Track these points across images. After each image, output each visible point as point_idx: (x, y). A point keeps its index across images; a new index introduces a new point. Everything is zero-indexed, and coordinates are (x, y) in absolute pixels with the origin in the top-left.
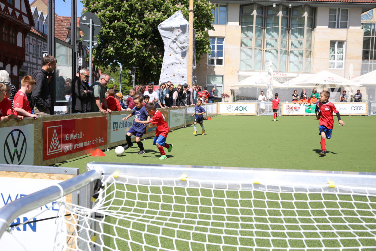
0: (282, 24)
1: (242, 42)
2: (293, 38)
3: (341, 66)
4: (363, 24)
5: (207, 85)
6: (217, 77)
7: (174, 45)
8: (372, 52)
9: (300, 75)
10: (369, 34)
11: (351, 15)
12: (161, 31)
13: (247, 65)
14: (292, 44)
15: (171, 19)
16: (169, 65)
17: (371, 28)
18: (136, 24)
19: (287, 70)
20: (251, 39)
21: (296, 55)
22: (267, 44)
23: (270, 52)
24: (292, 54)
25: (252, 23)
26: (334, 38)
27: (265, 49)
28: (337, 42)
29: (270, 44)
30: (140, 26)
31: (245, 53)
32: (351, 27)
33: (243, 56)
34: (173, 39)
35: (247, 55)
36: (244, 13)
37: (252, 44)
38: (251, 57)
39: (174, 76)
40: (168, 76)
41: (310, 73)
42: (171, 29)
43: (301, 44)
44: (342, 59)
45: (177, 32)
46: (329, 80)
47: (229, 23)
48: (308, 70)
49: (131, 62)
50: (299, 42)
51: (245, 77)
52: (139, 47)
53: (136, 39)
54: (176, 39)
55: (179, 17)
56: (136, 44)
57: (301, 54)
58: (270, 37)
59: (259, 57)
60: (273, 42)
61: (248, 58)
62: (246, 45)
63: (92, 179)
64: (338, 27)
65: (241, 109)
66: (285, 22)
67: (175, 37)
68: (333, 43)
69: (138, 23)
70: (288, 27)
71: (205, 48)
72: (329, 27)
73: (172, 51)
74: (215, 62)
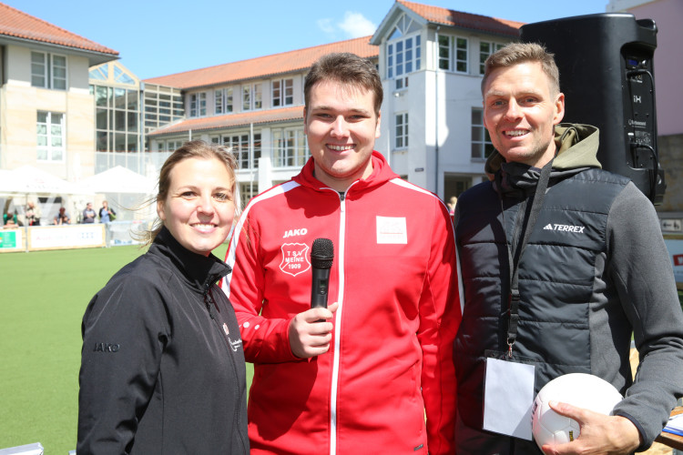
3: (58, 157)
4: (93, 85)
8: (111, 134)
10: (105, 104)
11: (72, 68)
17: (107, 94)
26: (43, 108)
28: (50, 114)
32: (73, 90)
44: (61, 144)
46: (36, 185)
64: (49, 87)
68: (41, 116)
72: (33, 85)
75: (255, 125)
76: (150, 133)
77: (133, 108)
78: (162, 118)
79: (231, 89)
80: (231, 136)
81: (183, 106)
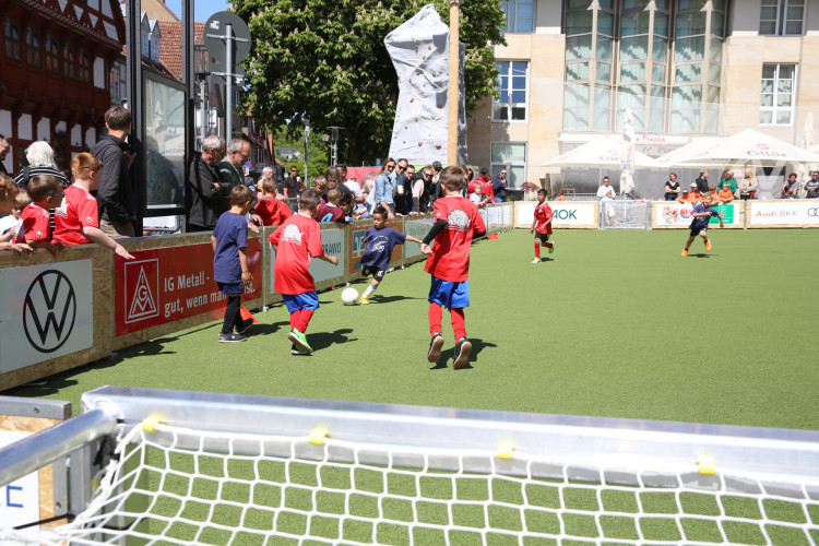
0: (655, 30)
1: (568, 71)
2: (678, 60)
3: (786, 120)
5: (492, 164)
6: (513, 147)
7: (420, 80)
9: (694, 139)
11: (811, 6)
12: (391, 50)
13: (578, 119)
14: (678, 72)
15: (412, 24)
16: (409, 122)
18: (338, 35)
19: (666, 129)
20: (586, 64)
21: (686, 97)
22: (623, 73)
23: (629, 91)
24: (677, 94)
25: (590, 29)
26: (772, 58)
27: (618, 84)
28: (778, 67)
29: (629, 74)
30: (347, 40)
31: (574, 93)
32: (810, 33)
33: (571, 101)
34: (417, 65)
35: (579, 98)
36: (571, 6)
37: (590, 74)
38: (587, 102)
39: (420, 145)
40: (406, 146)
41: (716, 134)
42: (413, 46)
43: (698, 71)
44: (789, 104)
45: (425, 51)
46: (758, 150)
47: (539, 30)
48: (712, 130)
49: (327, 117)
50: (693, 67)
51: (575, 145)
52: (345, 85)
53: (338, 67)
54: (423, 66)
55: (430, 18)
56: (339, 77)
57: (698, 94)
58: (629, 58)
59: (604, 102)
60: (635, 69)
61: (581, 103)
62: (575, 77)
63: (92, 434)
64: (780, 34)
65: (563, 214)
66: (662, 25)
67: (421, 61)
68: (768, 69)
69: (343, 33)
70: (669, 36)
71: (485, 85)
72: (762, 32)
73: (414, 92)
74: (510, 113)
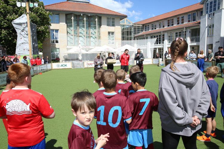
0: (86, 24)
1: (67, 32)
2: (92, 30)
3: (113, 43)
4: (121, 25)
5: (51, 53)
7: (23, 33)
8: (125, 37)
9: (96, 47)
10: (124, 30)
11: (116, 21)
12: (14, 25)
13: (71, 43)
14: (91, 33)
15: (20, 19)
16: (20, 44)
17: (124, 27)
18: (2, 21)
19: (90, 45)
20: (72, 31)
21: (93, 38)
22: (80, 33)
23: (81, 37)
25: (72, 23)
27: (79, 35)
28: (111, 32)
29: (81, 33)
30: (4, 22)
31: (69, 37)
32: (116, 26)
33: (69, 39)
34: (22, 29)
35: (71, 38)
36: (68, 18)
37: (72, 33)
38: (72, 39)
39: (24, 50)
40: (20, 50)
41: (100, 46)
42: (20, 24)
43: (95, 33)
44: (113, 40)
45: (24, 26)
46: (107, 50)
47: (60, 23)
48: (99, 45)
49: (1, 43)
50: (95, 32)
51: (70, 49)
52: (5, 34)
53: (3, 30)
54: (23, 30)
55: (25, 17)
56: (3, 32)
57: (96, 38)
58: (81, 30)
59: (76, 39)
60: (82, 32)
61: (71, 39)
62: (70, 33)
64: (111, 26)
65: (64, 66)
66: (88, 23)
67: (23, 28)
68: (109, 33)
69: (3, 20)
70: (89, 26)
71: (46, 35)
72: (107, 25)
73: (21, 36)
74: (55, 42)
75: (163, 32)
76: (135, 36)
77: (131, 30)
78: (138, 32)
79: (156, 23)
80: (156, 35)
81: (143, 29)
